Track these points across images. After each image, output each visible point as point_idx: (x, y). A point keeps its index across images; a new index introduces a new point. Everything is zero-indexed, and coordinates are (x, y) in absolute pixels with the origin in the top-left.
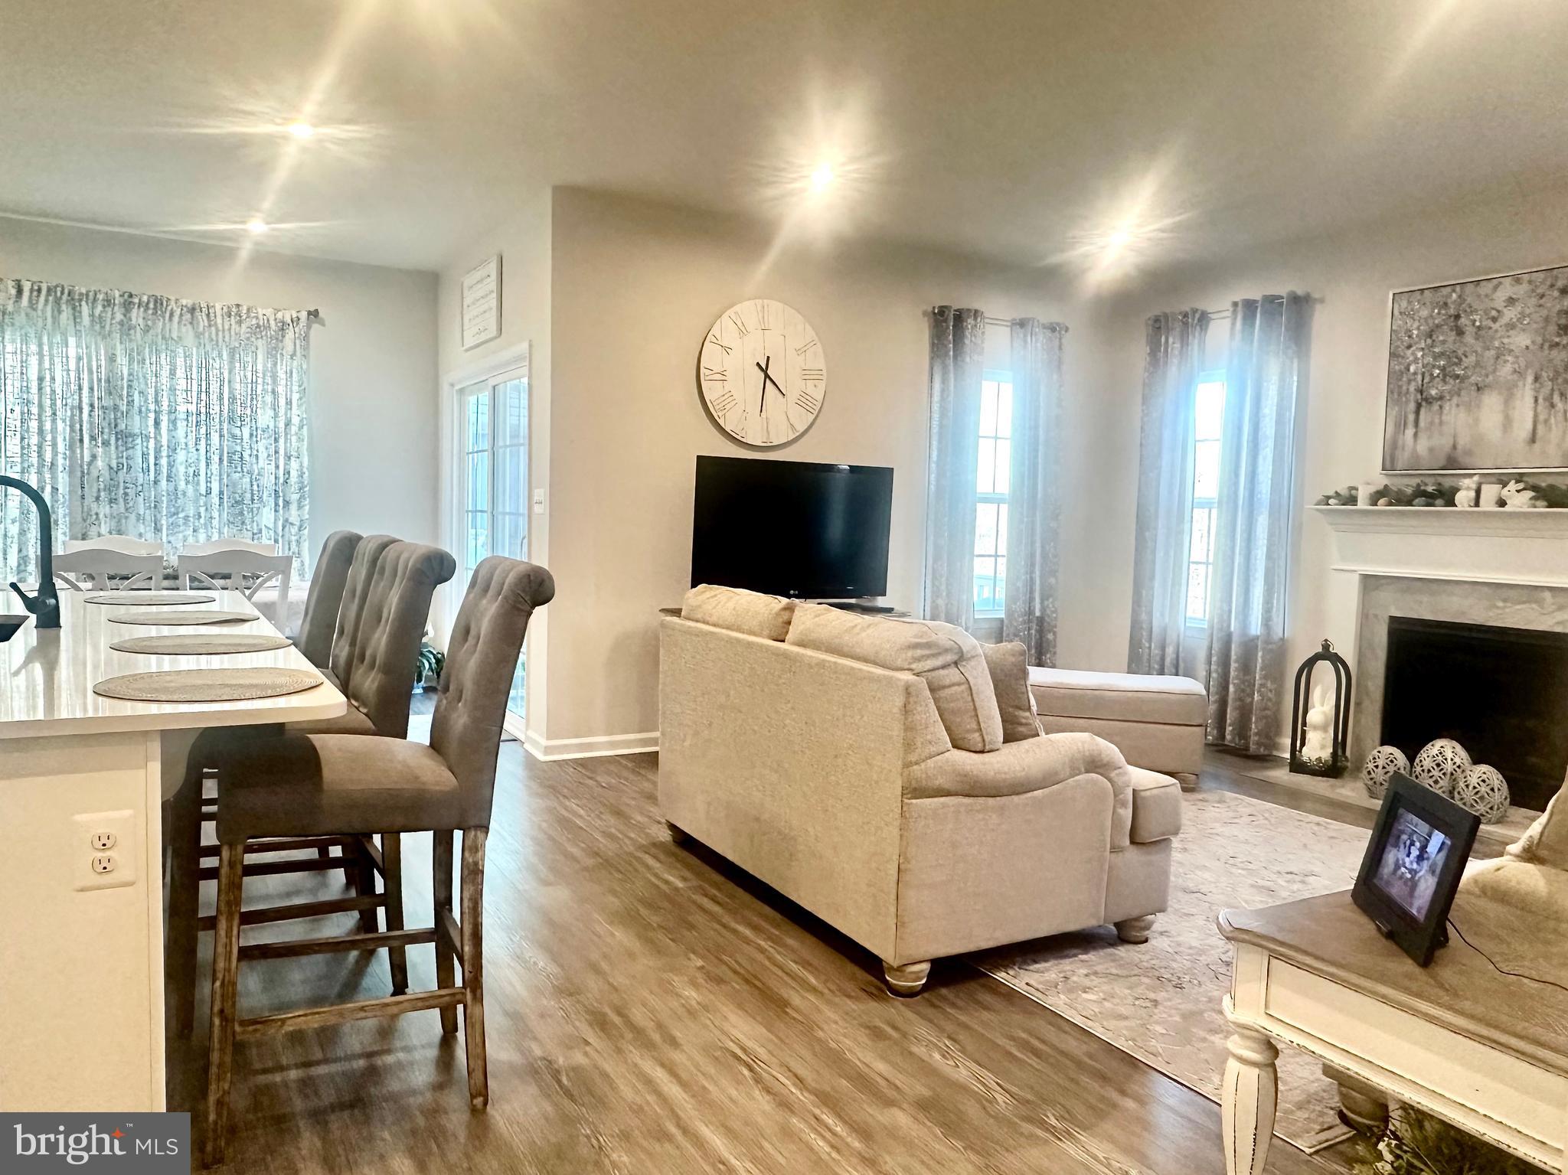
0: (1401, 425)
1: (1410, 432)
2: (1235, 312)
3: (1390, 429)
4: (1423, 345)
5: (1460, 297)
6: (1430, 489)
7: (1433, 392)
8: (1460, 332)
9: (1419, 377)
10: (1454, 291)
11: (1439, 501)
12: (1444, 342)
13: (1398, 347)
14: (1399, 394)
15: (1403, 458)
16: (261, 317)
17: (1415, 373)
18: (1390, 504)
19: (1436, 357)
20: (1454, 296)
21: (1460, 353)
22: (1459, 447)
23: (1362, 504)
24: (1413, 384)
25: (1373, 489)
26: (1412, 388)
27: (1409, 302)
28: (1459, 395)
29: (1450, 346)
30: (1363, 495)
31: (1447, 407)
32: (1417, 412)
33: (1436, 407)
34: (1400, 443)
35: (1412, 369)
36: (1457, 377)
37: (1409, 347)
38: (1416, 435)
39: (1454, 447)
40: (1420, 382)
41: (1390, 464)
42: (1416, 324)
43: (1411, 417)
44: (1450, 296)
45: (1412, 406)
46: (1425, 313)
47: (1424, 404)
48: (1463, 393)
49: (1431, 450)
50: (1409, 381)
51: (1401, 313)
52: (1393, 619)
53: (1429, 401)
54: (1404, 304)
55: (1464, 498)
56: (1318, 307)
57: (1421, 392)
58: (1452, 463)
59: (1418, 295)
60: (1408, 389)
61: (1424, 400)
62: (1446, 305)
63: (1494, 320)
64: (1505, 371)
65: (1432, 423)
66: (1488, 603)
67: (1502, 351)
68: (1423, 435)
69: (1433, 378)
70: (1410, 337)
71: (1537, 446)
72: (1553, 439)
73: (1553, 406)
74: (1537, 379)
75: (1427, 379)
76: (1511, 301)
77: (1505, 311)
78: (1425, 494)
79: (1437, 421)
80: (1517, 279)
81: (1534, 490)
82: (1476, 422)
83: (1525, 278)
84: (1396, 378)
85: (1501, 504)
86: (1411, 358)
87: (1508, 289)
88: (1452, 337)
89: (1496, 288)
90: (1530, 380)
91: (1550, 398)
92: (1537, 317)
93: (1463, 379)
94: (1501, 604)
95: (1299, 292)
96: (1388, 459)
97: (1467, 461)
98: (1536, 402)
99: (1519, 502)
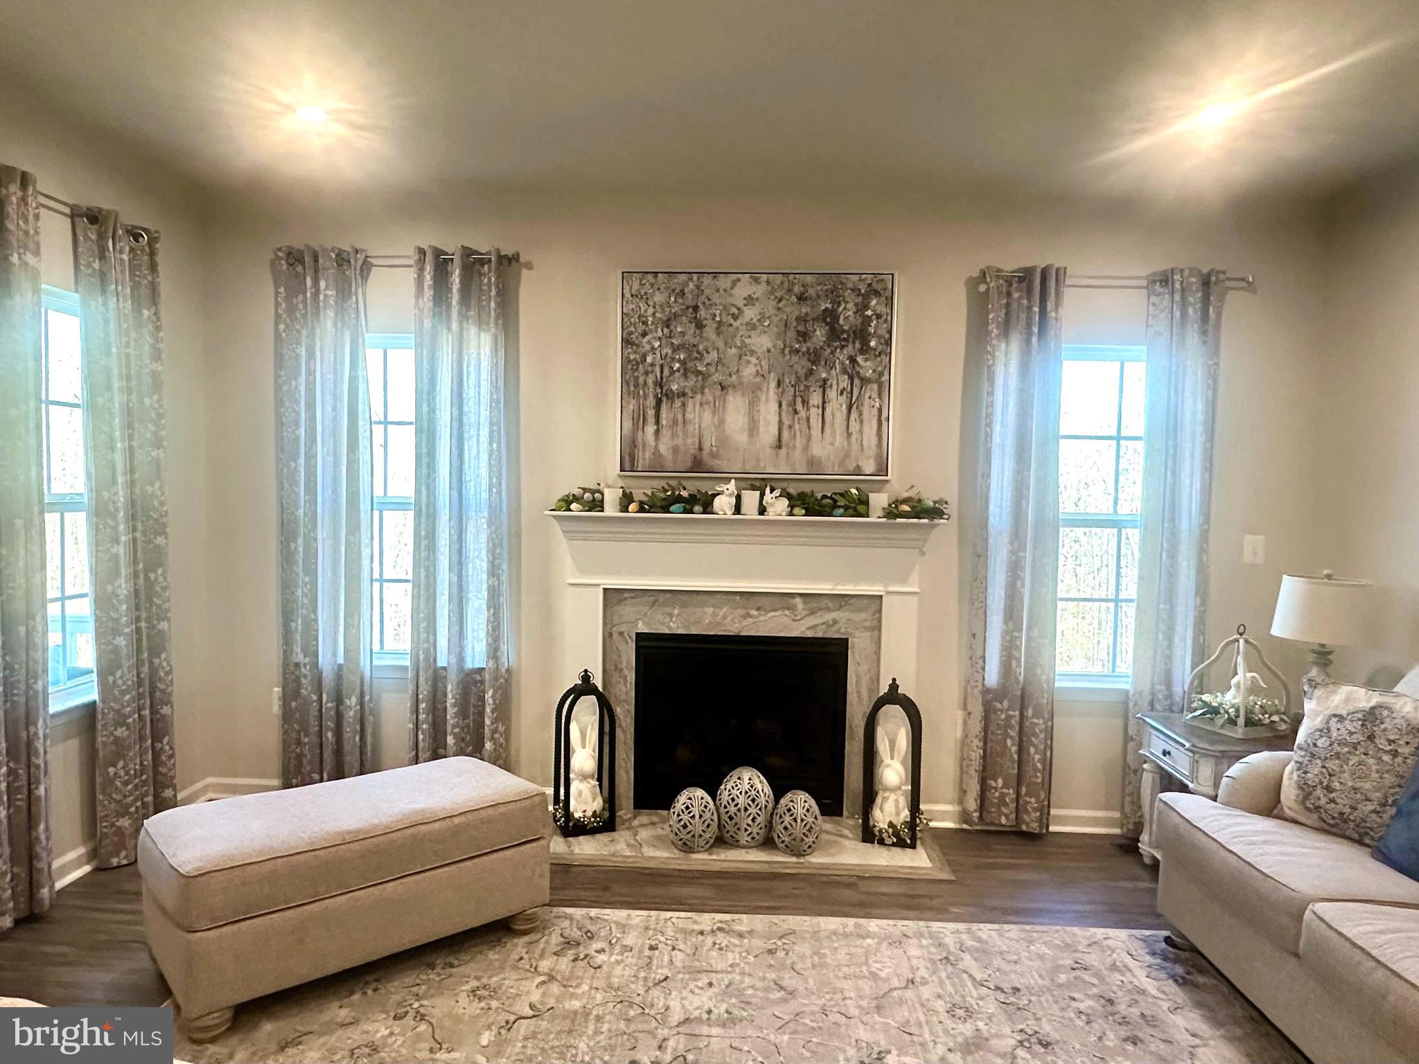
0: (639, 420)
1: (650, 429)
3: (628, 425)
4: (660, 334)
5: (698, 287)
6: (685, 494)
7: (675, 387)
8: (700, 326)
9: (658, 369)
10: (691, 279)
11: (697, 508)
12: (683, 334)
13: (631, 333)
14: (636, 386)
15: (644, 457)
17: (652, 365)
18: (643, 511)
19: (676, 349)
20: (691, 285)
21: (701, 348)
22: (706, 447)
23: (611, 510)
24: (650, 375)
25: (619, 494)
26: (650, 381)
27: (642, 285)
28: (703, 393)
29: (688, 338)
30: (611, 497)
31: (690, 405)
32: (658, 407)
33: (678, 403)
34: (640, 439)
35: (649, 359)
36: (700, 372)
37: (644, 334)
38: (657, 432)
39: (701, 449)
40: (658, 375)
41: (628, 463)
42: (651, 310)
43: (651, 413)
44: (686, 284)
45: (651, 401)
46: (659, 298)
47: (664, 399)
48: (706, 391)
49: (675, 450)
50: (647, 373)
51: (632, 296)
52: (641, 637)
53: (670, 396)
54: (636, 286)
55: (723, 504)
56: (526, 271)
57: (661, 388)
58: (697, 465)
59: (650, 276)
60: (645, 382)
61: (664, 396)
62: (682, 293)
63: (735, 317)
64: (749, 371)
65: (675, 422)
66: (742, 612)
67: (744, 351)
68: (666, 433)
69: (672, 372)
70: (645, 323)
71: (783, 451)
72: (799, 442)
73: (796, 412)
74: (779, 384)
75: (666, 372)
76: (750, 300)
77: (745, 309)
78: (679, 499)
79: (680, 417)
80: (755, 278)
81: (789, 497)
82: (722, 421)
83: (764, 277)
84: (631, 367)
85: (762, 510)
86: (648, 347)
87: (744, 289)
88: (691, 329)
89: (734, 283)
90: (773, 384)
91: (793, 403)
92: (776, 319)
93: (705, 376)
94: (755, 613)
95: (508, 251)
96: (627, 458)
97: (716, 463)
98: (780, 406)
99: (778, 507)
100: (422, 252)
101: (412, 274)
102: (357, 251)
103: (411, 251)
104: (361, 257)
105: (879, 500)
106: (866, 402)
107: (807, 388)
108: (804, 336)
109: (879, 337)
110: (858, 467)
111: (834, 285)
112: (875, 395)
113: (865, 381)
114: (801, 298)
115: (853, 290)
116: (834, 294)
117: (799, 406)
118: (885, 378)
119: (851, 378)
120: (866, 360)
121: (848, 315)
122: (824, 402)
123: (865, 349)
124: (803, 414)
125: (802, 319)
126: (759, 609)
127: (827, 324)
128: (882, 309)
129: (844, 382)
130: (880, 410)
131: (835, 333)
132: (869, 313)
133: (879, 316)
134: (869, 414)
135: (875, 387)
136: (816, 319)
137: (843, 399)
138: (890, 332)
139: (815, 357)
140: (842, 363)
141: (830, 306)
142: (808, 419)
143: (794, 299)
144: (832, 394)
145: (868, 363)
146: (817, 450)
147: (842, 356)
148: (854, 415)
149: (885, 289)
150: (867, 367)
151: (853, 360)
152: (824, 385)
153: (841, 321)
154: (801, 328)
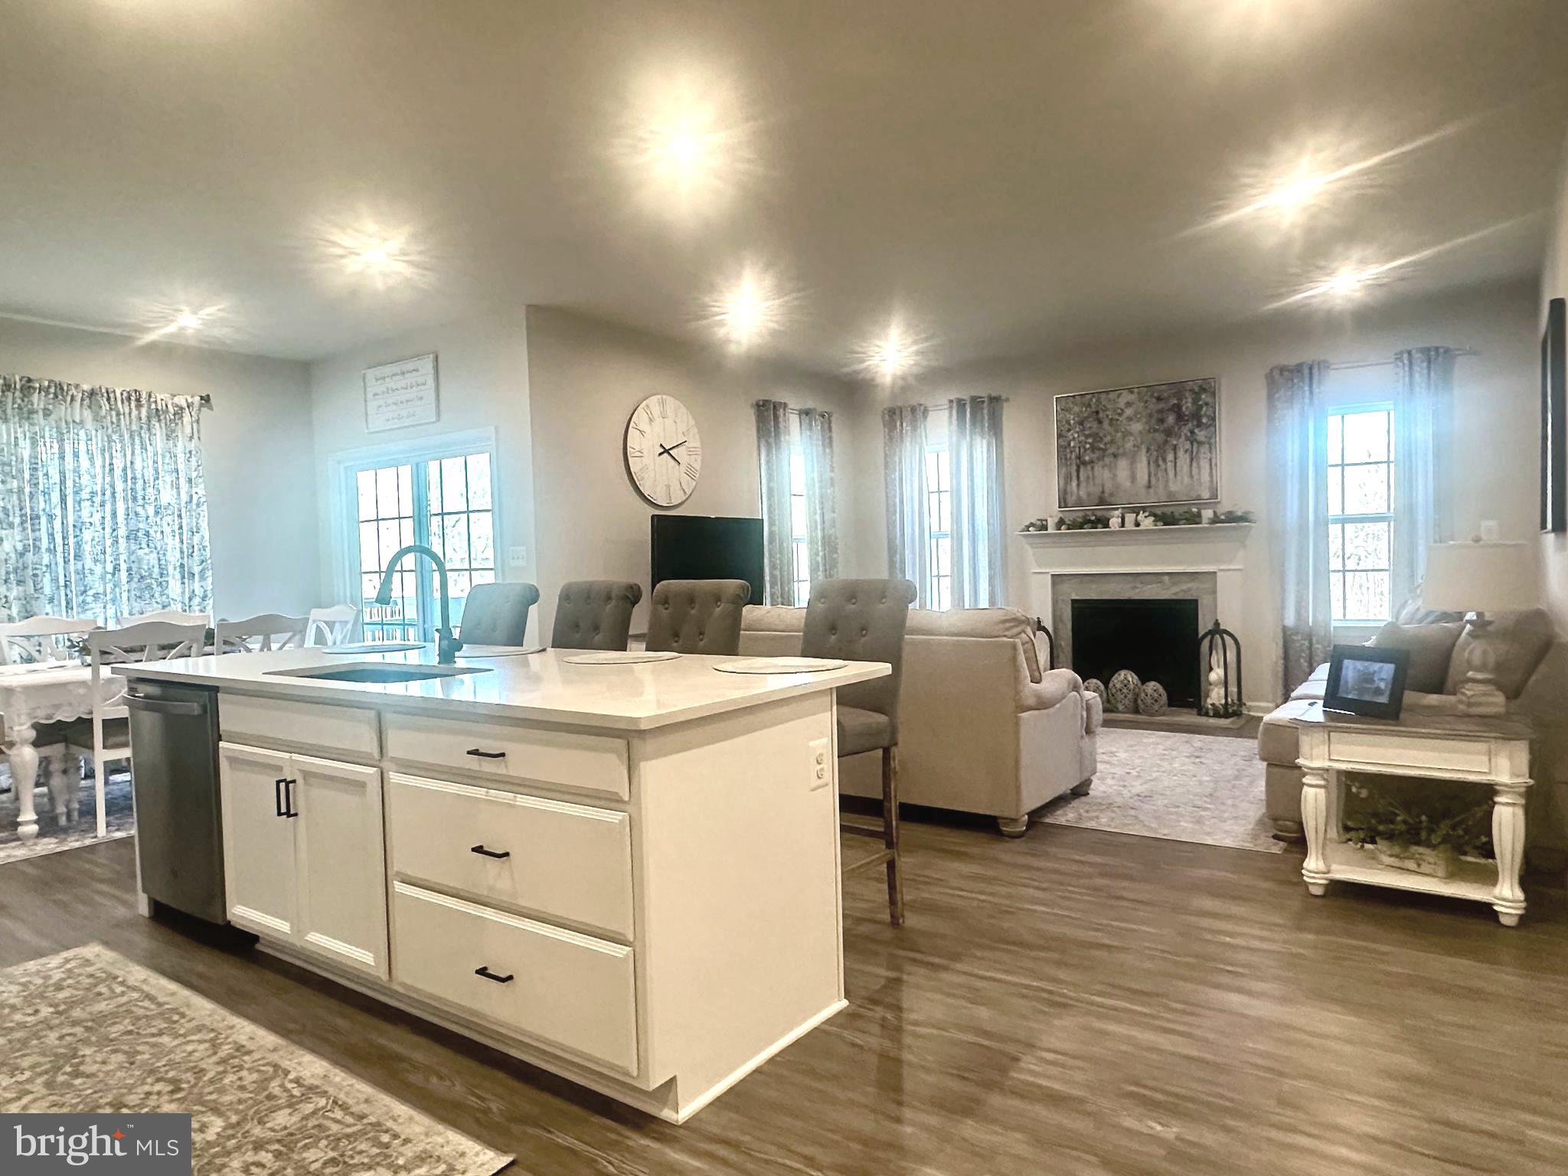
0: (1068, 478)
1: (1074, 483)
2: (951, 408)
3: (1061, 483)
4: (1077, 429)
5: (1097, 401)
6: (1093, 518)
7: (1087, 458)
8: (1100, 422)
9: (1077, 450)
10: (1094, 397)
11: (1100, 526)
12: (1090, 428)
13: (1062, 431)
14: (1066, 459)
15: (1071, 500)
16: (159, 401)
17: (1074, 447)
18: (1069, 529)
19: (1087, 437)
20: (1094, 400)
21: (1101, 434)
22: (1107, 491)
23: (1051, 530)
24: (1073, 453)
25: (1056, 520)
26: (1073, 456)
27: (1067, 403)
28: (1103, 460)
29: (1094, 430)
30: (1051, 523)
31: (1096, 468)
32: (1078, 471)
33: (1089, 467)
34: (1069, 489)
35: (1072, 444)
36: (1101, 449)
37: (1069, 430)
38: (1078, 485)
39: (1103, 492)
40: (1078, 452)
41: (1063, 502)
42: (1072, 417)
43: (1074, 474)
44: (1091, 400)
45: (1074, 468)
46: (1076, 409)
47: (1081, 465)
48: (1105, 459)
49: (1089, 495)
50: (1071, 452)
51: (1062, 410)
52: (1074, 601)
53: (1084, 463)
54: (1063, 404)
55: (1114, 522)
56: (1005, 405)
57: (1080, 460)
58: (1102, 501)
59: (1071, 399)
60: (1071, 457)
61: (1081, 463)
62: (1089, 405)
63: (1119, 415)
64: (1129, 445)
65: (1088, 477)
66: (1130, 585)
67: (1127, 434)
68: (1083, 484)
69: (1086, 450)
70: (1069, 424)
71: (1152, 491)
72: (1161, 486)
73: (1159, 466)
74: (1148, 450)
75: (1082, 450)
76: (1129, 404)
77: (1126, 410)
78: (1090, 521)
79: (1091, 476)
80: (1131, 391)
81: (1155, 515)
82: (1115, 476)
83: (1136, 390)
84: (1062, 450)
85: (1137, 524)
86: (1071, 437)
87: (1126, 397)
88: (1095, 425)
89: (1119, 396)
90: (1144, 450)
91: (1156, 461)
92: (1144, 413)
93: (1104, 450)
94: (1139, 585)
95: (994, 394)
96: (1062, 501)
97: (1113, 500)
98: (1149, 463)
99: (1147, 523)
100: (951, 401)
101: (946, 413)
102: (921, 405)
103: (947, 402)
104: (922, 408)
105: (1208, 514)
106: (1202, 456)
107: (1165, 452)
108: (1162, 421)
109: (1208, 417)
110: (1199, 496)
111: (1178, 389)
112: (1207, 451)
113: (1200, 443)
114: (1159, 399)
115: (1190, 390)
116: (1179, 395)
117: (1161, 462)
118: (1213, 441)
119: (1192, 444)
120: (1200, 431)
121: (1188, 405)
122: (1175, 459)
123: (1199, 425)
124: (1163, 466)
125: (1160, 411)
126: (1142, 583)
127: (1175, 412)
128: (1209, 400)
129: (1188, 445)
130: (1211, 460)
131: (1180, 417)
132: (1200, 403)
133: (1207, 404)
134: (1204, 464)
135: (1207, 446)
136: (1169, 410)
137: (1187, 456)
138: (1215, 413)
139: (1168, 433)
140: (1186, 434)
141: (1176, 402)
142: (1166, 470)
143: (1154, 400)
144: (1181, 453)
145: (1203, 433)
146: (1173, 487)
147: (1185, 430)
148: (1195, 464)
149: (1211, 387)
150: (1201, 435)
151: (1192, 432)
152: (1175, 448)
153: (1184, 409)
154: (1160, 416)
